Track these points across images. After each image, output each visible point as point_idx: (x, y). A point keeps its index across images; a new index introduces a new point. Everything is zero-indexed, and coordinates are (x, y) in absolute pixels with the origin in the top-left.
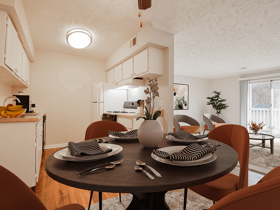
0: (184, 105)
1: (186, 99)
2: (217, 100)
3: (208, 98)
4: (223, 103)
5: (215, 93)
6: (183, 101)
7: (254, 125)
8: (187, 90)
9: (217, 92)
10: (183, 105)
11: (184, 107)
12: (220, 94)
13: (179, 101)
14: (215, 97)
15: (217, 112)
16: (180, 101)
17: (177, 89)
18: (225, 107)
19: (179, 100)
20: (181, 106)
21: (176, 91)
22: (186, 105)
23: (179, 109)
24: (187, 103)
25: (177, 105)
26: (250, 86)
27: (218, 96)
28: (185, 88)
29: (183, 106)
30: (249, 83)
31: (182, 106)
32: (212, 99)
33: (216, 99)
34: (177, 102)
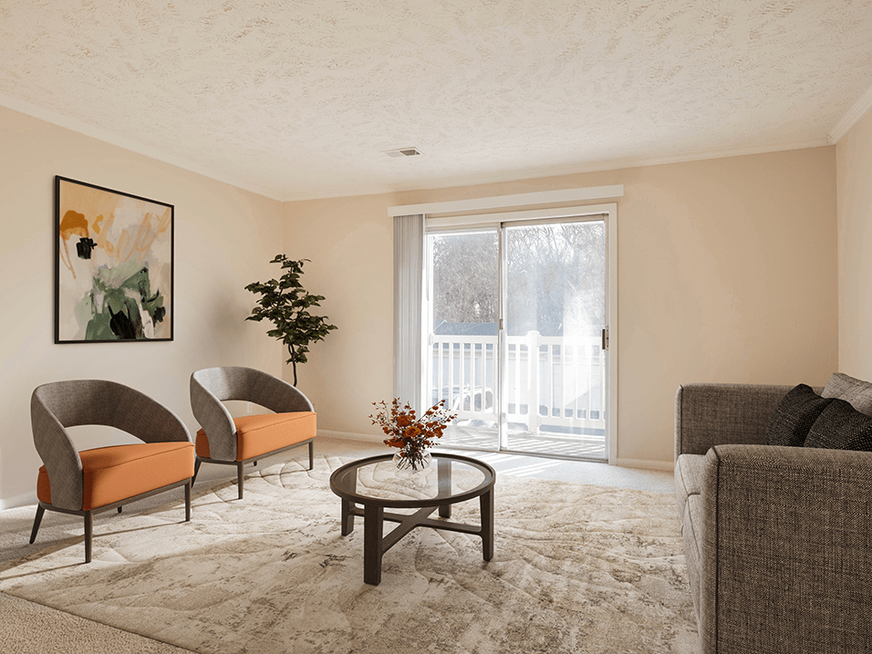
0: (146, 317)
1: (157, 283)
2: (292, 296)
3: (254, 287)
4: (312, 311)
5: (281, 264)
6: (142, 292)
7: (403, 420)
8: (164, 230)
9: (290, 258)
10: (139, 318)
11: (147, 327)
12: (300, 271)
13: (114, 294)
14: (283, 285)
15: (293, 354)
16: (120, 291)
17: (100, 218)
18: (324, 332)
19: (116, 286)
20: (128, 320)
21: (90, 228)
22: (158, 315)
23: (113, 335)
24: (166, 304)
25: (97, 315)
26: (431, 242)
27: (291, 281)
28: (154, 223)
29: (144, 321)
30: (430, 230)
31: (134, 319)
32: (268, 292)
33: (286, 296)
34: (100, 298)
